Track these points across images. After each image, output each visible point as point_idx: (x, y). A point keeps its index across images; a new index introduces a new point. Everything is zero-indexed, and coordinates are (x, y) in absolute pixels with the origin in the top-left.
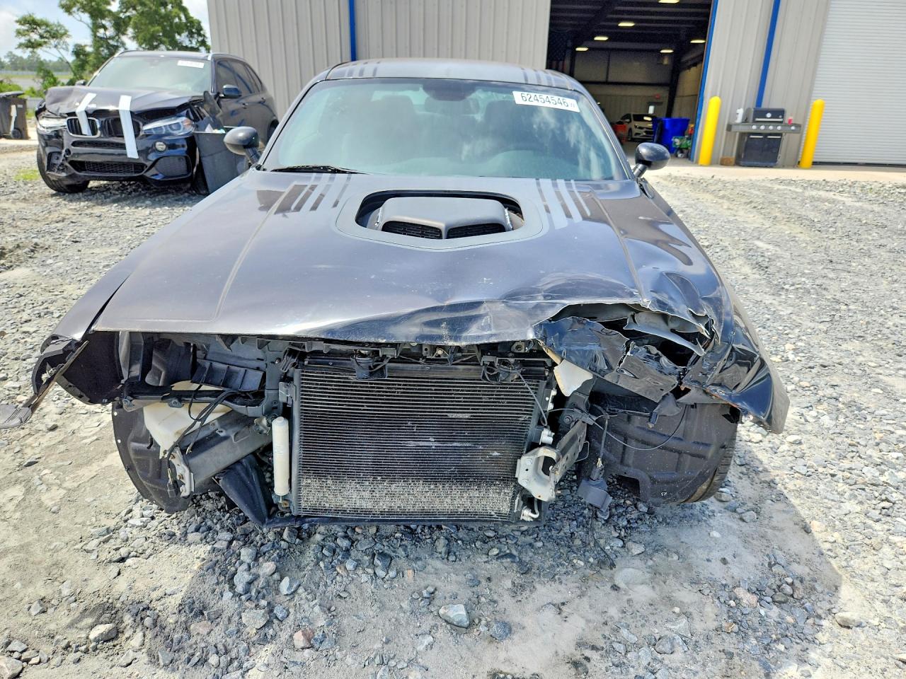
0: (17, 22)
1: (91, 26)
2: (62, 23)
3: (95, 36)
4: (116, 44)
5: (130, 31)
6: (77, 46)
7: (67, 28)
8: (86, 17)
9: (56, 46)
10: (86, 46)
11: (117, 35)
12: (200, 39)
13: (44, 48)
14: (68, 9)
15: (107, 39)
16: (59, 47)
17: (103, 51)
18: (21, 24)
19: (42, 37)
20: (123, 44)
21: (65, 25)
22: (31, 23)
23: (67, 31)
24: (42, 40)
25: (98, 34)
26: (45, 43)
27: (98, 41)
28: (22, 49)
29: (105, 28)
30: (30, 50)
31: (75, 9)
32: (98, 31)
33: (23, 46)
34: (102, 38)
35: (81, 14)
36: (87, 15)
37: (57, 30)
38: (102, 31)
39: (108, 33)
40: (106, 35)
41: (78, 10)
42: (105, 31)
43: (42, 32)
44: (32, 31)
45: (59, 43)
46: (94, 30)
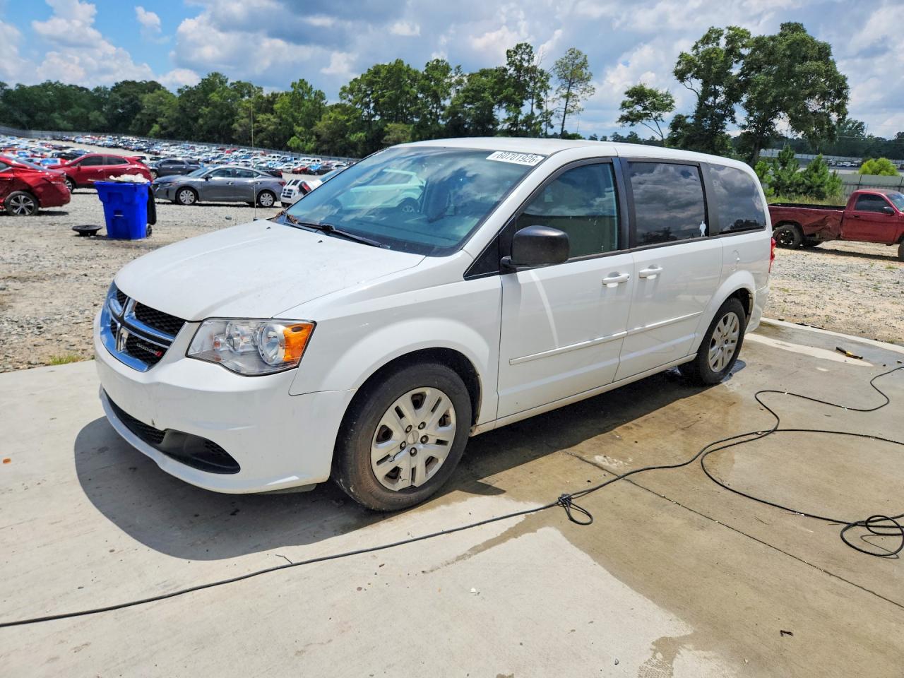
0: (626, 93)
1: (700, 94)
2: (670, 92)
3: (702, 104)
4: (723, 113)
5: (744, 98)
6: (679, 117)
7: (673, 98)
8: (697, 84)
9: (656, 119)
10: (687, 117)
11: (728, 102)
12: (837, 101)
13: (644, 121)
14: (681, 76)
15: (715, 107)
16: (659, 118)
17: (706, 121)
18: (630, 96)
19: (645, 108)
20: (732, 112)
21: (673, 95)
22: (638, 94)
23: (673, 102)
24: (644, 112)
25: (706, 102)
26: (646, 115)
27: (703, 110)
28: (621, 123)
29: (716, 94)
30: (630, 123)
31: (689, 75)
32: (707, 100)
33: (624, 119)
34: (708, 107)
35: (694, 80)
36: (700, 81)
37: (662, 101)
38: (711, 99)
39: (717, 101)
40: (715, 103)
41: (692, 76)
42: (716, 98)
43: (647, 103)
44: (637, 103)
45: (660, 115)
46: (703, 98)
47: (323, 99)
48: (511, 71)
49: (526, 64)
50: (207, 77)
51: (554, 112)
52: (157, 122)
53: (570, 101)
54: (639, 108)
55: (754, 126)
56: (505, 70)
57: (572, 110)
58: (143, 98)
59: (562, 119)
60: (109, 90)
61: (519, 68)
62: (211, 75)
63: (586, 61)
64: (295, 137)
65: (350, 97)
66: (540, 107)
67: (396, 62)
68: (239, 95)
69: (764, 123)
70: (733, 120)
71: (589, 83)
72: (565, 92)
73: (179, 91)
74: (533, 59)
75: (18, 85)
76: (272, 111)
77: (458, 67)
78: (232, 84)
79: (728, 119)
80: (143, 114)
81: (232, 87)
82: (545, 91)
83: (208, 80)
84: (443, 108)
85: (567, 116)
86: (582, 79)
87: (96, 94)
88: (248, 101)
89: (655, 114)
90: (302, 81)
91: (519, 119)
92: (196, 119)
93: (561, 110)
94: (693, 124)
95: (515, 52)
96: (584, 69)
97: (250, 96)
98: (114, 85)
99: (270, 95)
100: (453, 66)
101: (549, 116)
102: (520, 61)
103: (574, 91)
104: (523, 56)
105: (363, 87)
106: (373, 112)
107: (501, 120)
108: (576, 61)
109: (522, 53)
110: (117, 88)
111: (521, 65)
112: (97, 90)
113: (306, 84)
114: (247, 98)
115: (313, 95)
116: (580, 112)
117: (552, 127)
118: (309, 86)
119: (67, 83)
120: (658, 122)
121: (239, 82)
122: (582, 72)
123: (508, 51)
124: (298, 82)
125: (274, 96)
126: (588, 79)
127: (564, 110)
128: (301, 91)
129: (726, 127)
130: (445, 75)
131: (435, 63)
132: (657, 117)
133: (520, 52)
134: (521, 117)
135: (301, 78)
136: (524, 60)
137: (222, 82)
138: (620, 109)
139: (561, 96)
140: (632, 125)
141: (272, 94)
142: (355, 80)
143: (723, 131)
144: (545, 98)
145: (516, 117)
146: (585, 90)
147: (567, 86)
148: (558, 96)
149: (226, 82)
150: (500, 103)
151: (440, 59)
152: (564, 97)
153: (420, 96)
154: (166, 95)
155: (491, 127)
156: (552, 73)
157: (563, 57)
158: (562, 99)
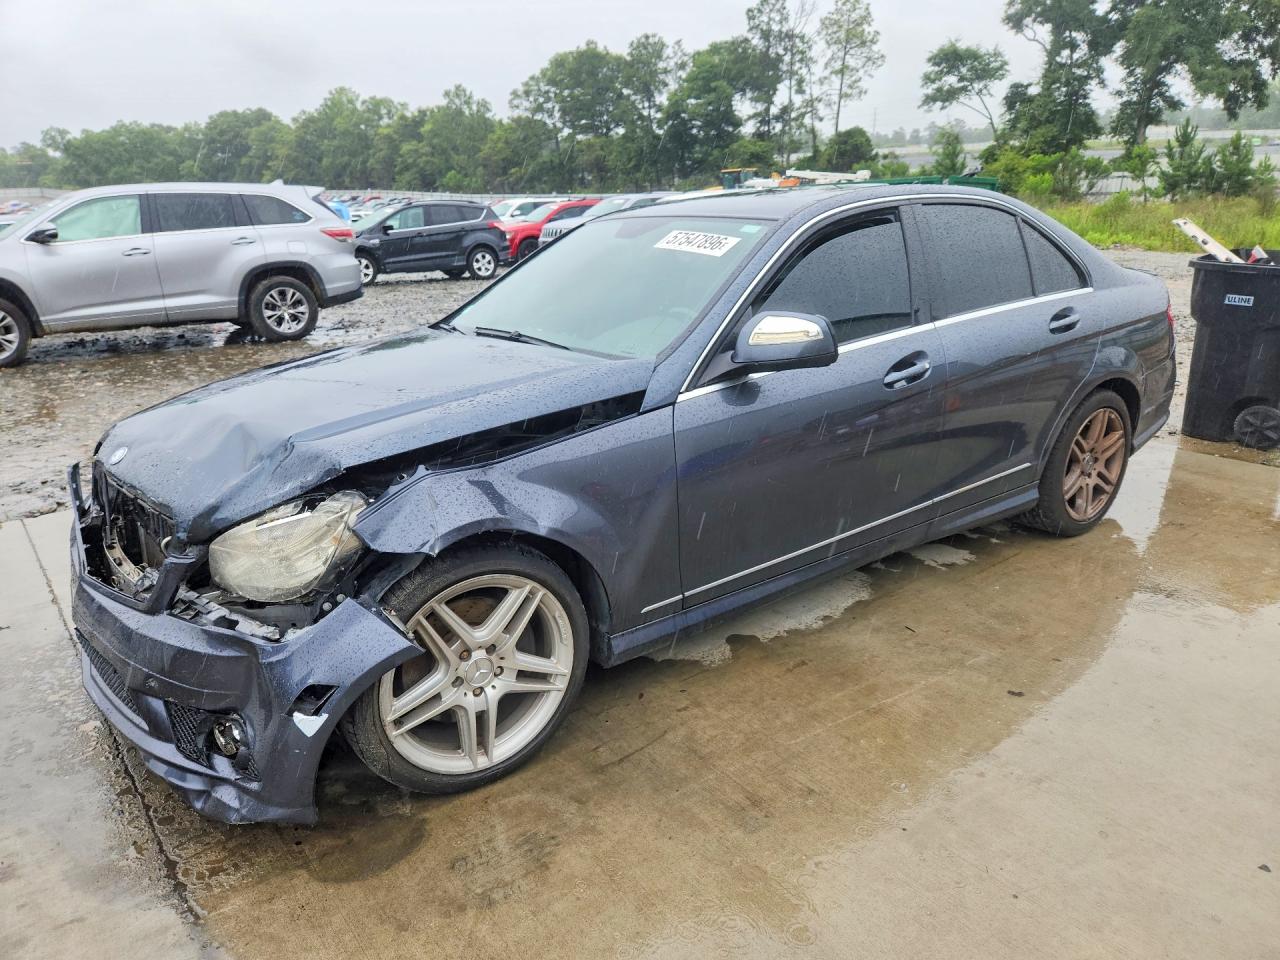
0: (929, 60)
1: (1049, 47)
2: (1001, 49)
3: (1051, 61)
4: (1086, 73)
5: (1119, 48)
6: (1016, 86)
7: (1006, 58)
8: (1044, 32)
9: (979, 93)
10: (1030, 85)
11: (1092, 57)
13: (962, 98)
14: (1016, 22)
15: (1071, 66)
16: (984, 91)
17: (1059, 88)
18: (935, 64)
19: (962, 79)
20: (1100, 71)
21: (1005, 53)
22: (950, 58)
23: (1006, 63)
24: (962, 84)
25: (1058, 59)
26: (964, 89)
27: (1053, 72)
28: (926, 107)
29: (1073, 46)
30: (939, 104)
31: (1028, 21)
32: (1059, 54)
33: (929, 100)
34: (1062, 66)
35: (1037, 27)
36: (1048, 27)
37: (988, 64)
38: (1066, 53)
39: (1076, 56)
40: (1071, 58)
41: (1034, 21)
42: (1073, 51)
43: (964, 70)
44: (948, 73)
45: (986, 87)
46: (1053, 52)
47: (489, 110)
48: (756, 41)
49: (775, 27)
50: (328, 96)
51: (824, 97)
52: (269, 168)
53: (846, 77)
54: (951, 80)
55: (1135, 90)
56: (746, 40)
57: (849, 91)
58: (248, 134)
59: (835, 107)
60: (203, 126)
61: (766, 35)
62: (334, 92)
63: (869, 13)
64: (453, 172)
65: (526, 104)
66: (800, 91)
67: (588, 45)
68: (376, 117)
69: (1153, 85)
70: (1102, 83)
71: (875, 48)
72: (838, 65)
73: (295, 120)
74: (786, 19)
75: (84, 131)
76: (419, 138)
77: (678, 43)
78: (364, 102)
79: (1094, 83)
80: (251, 157)
81: (364, 107)
82: (807, 66)
83: (332, 100)
84: (659, 109)
85: (842, 101)
86: (863, 43)
87: (187, 135)
88: (389, 126)
89: (976, 85)
90: (458, 88)
91: (771, 113)
92: (320, 160)
93: (833, 92)
94: (1039, 95)
95: (760, 11)
96: (865, 26)
97: (390, 118)
98: (208, 121)
99: (416, 114)
100: (669, 40)
101: (816, 104)
102: (768, 23)
103: (851, 62)
104: (773, 15)
105: (544, 88)
106: (559, 125)
107: (745, 117)
108: (853, 15)
109: (771, 11)
110: (213, 124)
111: (770, 31)
112: (187, 128)
113: (464, 91)
114: (385, 121)
115: (475, 108)
116: (863, 96)
117: (821, 119)
118: (468, 93)
119: (146, 123)
120: (984, 98)
121: (373, 98)
122: (863, 31)
123: (749, 10)
124: (453, 89)
125: (422, 113)
126: (873, 42)
127: (838, 92)
128: (457, 101)
129: (1092, 95)
130: (659, 57)
131: (643, 40)
132: (981, 91)
133: (768, 10)
134: (774, 110)
135: (458, 83)
136: (774, 20)
137: (351, 102)
138: (923, 86)
139: (832, 73)
140: (943, 108)
141: (420, 111)
142: (532, 78)
143: (1087, 101)
144: (807, 77)
145: (767, 110)
146: (869, 59)
147: (841, 54)
148: (827, 73)
149: (357, 99)
150: (743, 91)
151: (650, 33)
152: (836, 72)
153: (626, 92)
154: (278, 126)
155: (731, 129)
156: (817, 39)
157: (833, 10)
158: (833, 77)
